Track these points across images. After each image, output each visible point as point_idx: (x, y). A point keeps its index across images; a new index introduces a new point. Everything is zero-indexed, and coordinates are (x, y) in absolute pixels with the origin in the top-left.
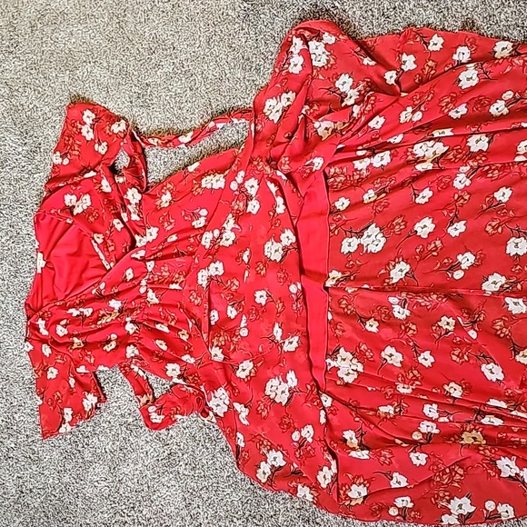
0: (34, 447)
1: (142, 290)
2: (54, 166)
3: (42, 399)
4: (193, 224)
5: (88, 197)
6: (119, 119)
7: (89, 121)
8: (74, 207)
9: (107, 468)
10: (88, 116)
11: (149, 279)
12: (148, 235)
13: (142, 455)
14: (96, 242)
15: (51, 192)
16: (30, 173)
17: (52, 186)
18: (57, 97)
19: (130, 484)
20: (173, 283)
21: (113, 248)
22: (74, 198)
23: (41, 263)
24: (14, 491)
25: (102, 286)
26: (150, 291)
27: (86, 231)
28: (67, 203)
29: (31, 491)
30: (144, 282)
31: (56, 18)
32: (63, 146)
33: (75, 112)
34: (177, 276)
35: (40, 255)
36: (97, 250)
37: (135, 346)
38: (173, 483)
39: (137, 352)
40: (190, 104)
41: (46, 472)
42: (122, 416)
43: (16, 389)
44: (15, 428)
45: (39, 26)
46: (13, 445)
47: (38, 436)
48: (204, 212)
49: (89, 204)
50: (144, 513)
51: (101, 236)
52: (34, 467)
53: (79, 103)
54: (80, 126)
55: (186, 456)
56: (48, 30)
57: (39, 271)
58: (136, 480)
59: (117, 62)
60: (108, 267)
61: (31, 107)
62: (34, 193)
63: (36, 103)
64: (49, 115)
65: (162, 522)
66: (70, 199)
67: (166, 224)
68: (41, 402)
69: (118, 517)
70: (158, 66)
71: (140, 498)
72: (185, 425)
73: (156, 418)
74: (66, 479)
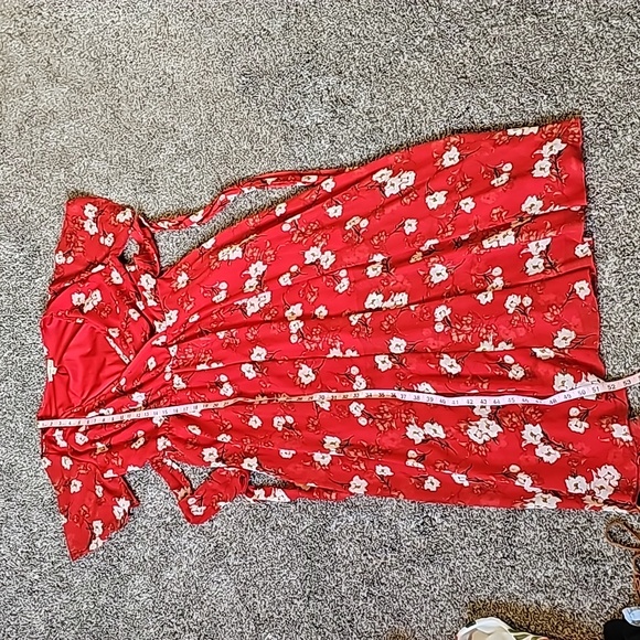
0: (61, 574)
1: (168, 377)
2: (58, 266)
3: (66, 517)
4: (214, 299)
5: (98, 292)
6: (123, 208)
7: (91, 215)
8: (83, 305)
9: (148, 578)
10: (90, 211)
11: (173, 365)
12: (167, 319)
13: (185, 555)
14: (111, 337)
15: (56, 294)
16: (31, 279)
17: (56, 287)
18: (53, 196)
19: (175, 589)
20: (199, 363)
21: (131, 339)
22: (82, 296)
23: (52, 370)
24: (42, 628)
25: (123, 382)
26: (176, 376)
27: (99, 328)
28: (75, 302)
29: (63, 623)
30: (168, 369)
31: (46, 118)
32: (65, 245)
33: (75, 208)
34: (203, 356)
35: (50, 362)
36: (113, 345)
37: (166, 437)
38: (223, 577)
39: (169, 443)
40: (198, 183)
41: (78, 599)
42: (160, 517)
43: (35, 513)
44: (37, 557)
45: (27, 128)
46: (37, 577)
47: (66, 560)
48: (223, 286)
49: (100, 299)
50: (195, 617)
51: (116, 330)
52: (64, 596)
53: (78, 199)
54: (82, 222)
55: (234, 544)
56: (37, 131)
57: (51, 379)
58: (181, 584)
59: (115, 152)
60: (127, 361)
61: (25, 210)
62: (36, 299)
63: (30, 206)
64: (46, 216)
65: (216, 622)
66: (77, 298)
67: (185, 305)
68: (65, 521)
69: (166, 629)
70: (160, 149)
71: (188, 602)
72: (229, 511)
73: (198, 510)
74: (102, 600)
